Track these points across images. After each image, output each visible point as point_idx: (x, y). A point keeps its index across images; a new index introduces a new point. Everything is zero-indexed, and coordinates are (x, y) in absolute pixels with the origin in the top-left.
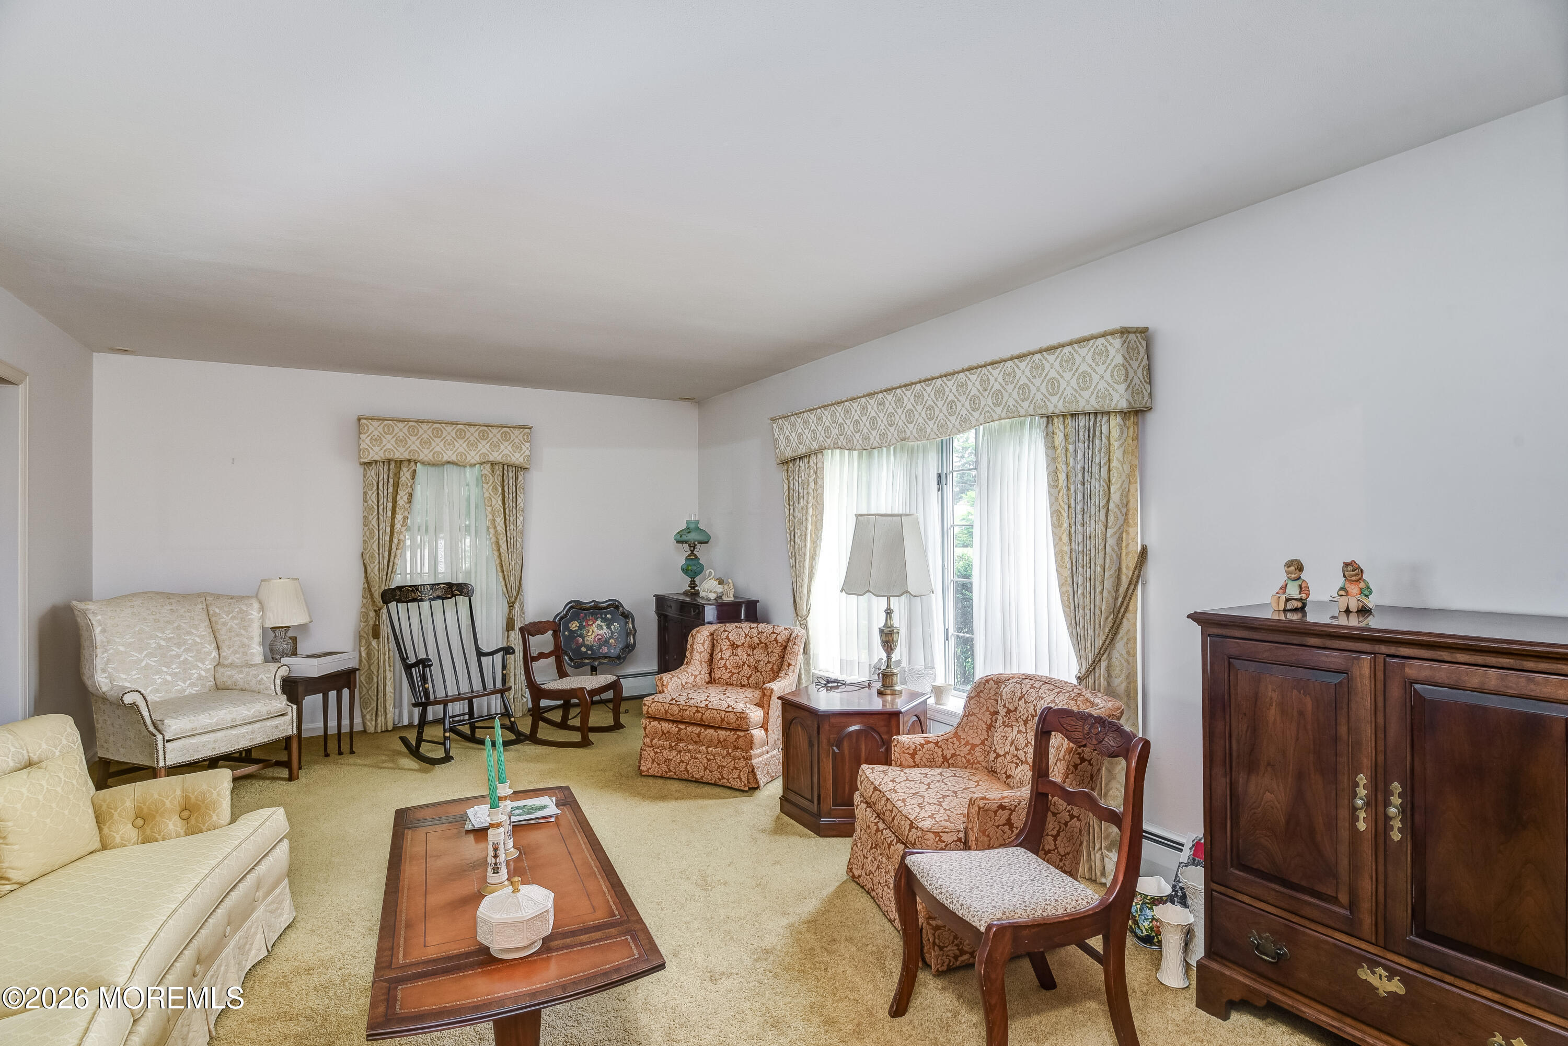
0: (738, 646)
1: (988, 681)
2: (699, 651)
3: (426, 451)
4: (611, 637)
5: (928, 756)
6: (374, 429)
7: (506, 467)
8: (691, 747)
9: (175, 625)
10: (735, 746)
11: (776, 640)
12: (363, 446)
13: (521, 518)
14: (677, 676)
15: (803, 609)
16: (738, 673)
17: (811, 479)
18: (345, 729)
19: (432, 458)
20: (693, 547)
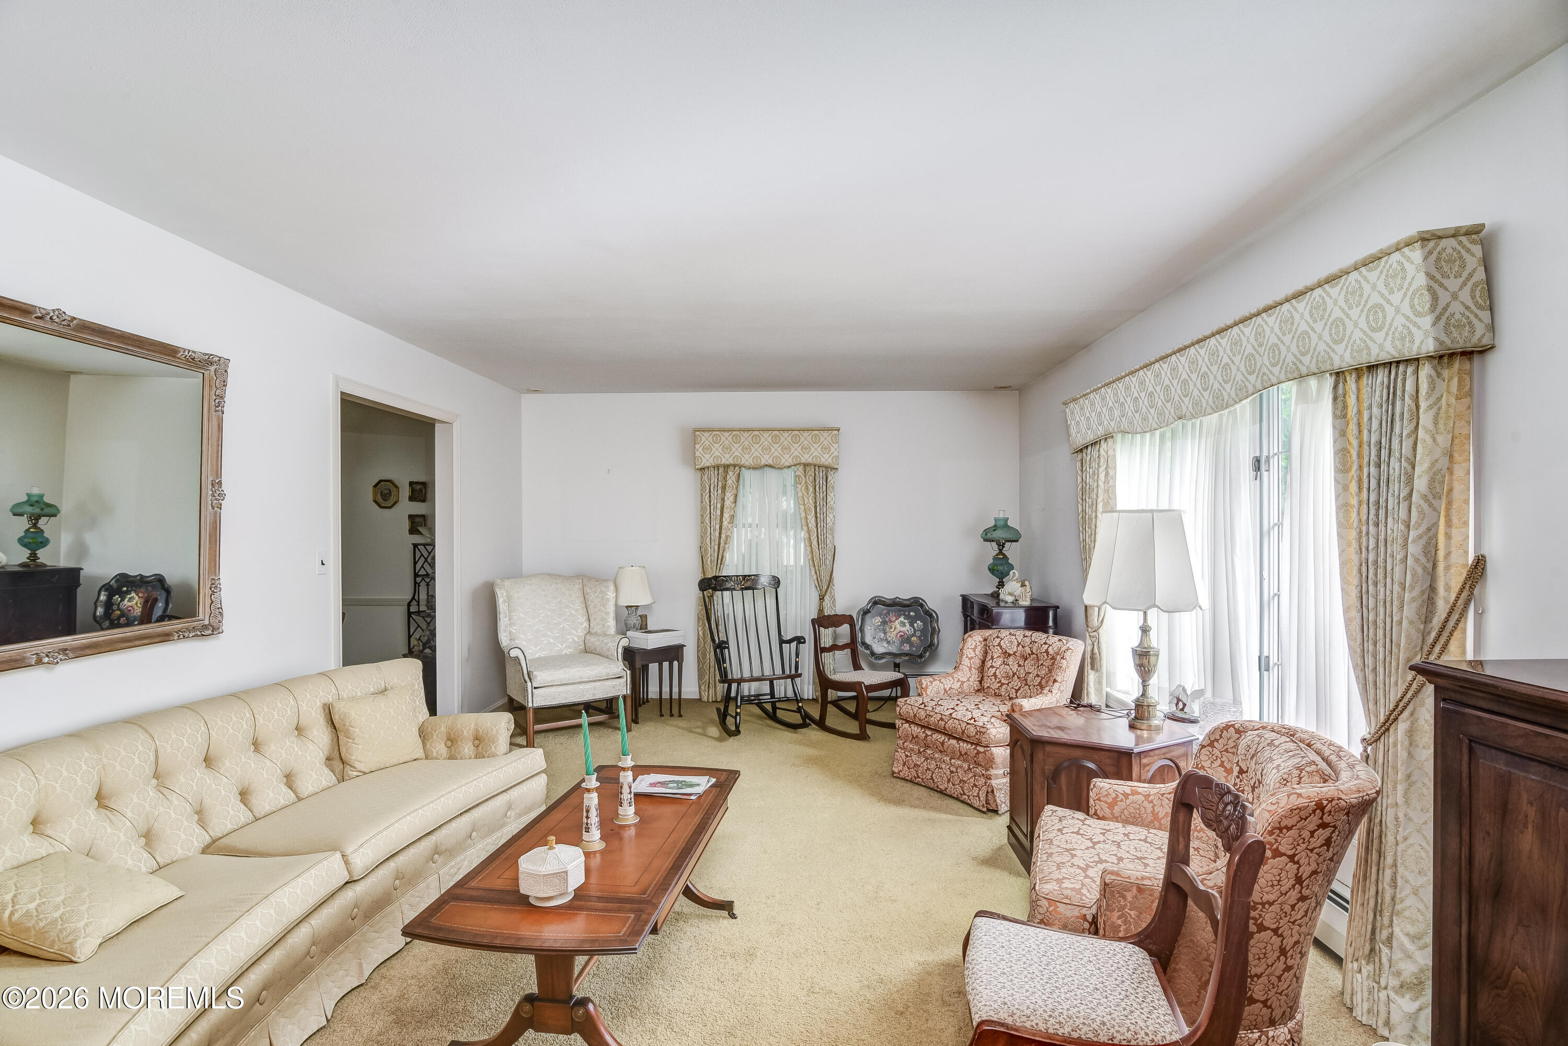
0: (1010, 655)
1: (1227, 727)
2: (969, 656)
3: (747, 456)
4: (913, 635)
5: (1132, 810)
6: (705, 438)
7: (817, 468)
8: (936, 755)
9: (559, 600)
10: (975, 762)
11: (1047, 652)
12: (697, 454)
13: (831, 516)
14: (940, 681)
15: (1093, 619)
16: (1008, 684)
17: (1101, 469)
18: (666, 695)
19: (751, 462)
20: (1001, 546)
